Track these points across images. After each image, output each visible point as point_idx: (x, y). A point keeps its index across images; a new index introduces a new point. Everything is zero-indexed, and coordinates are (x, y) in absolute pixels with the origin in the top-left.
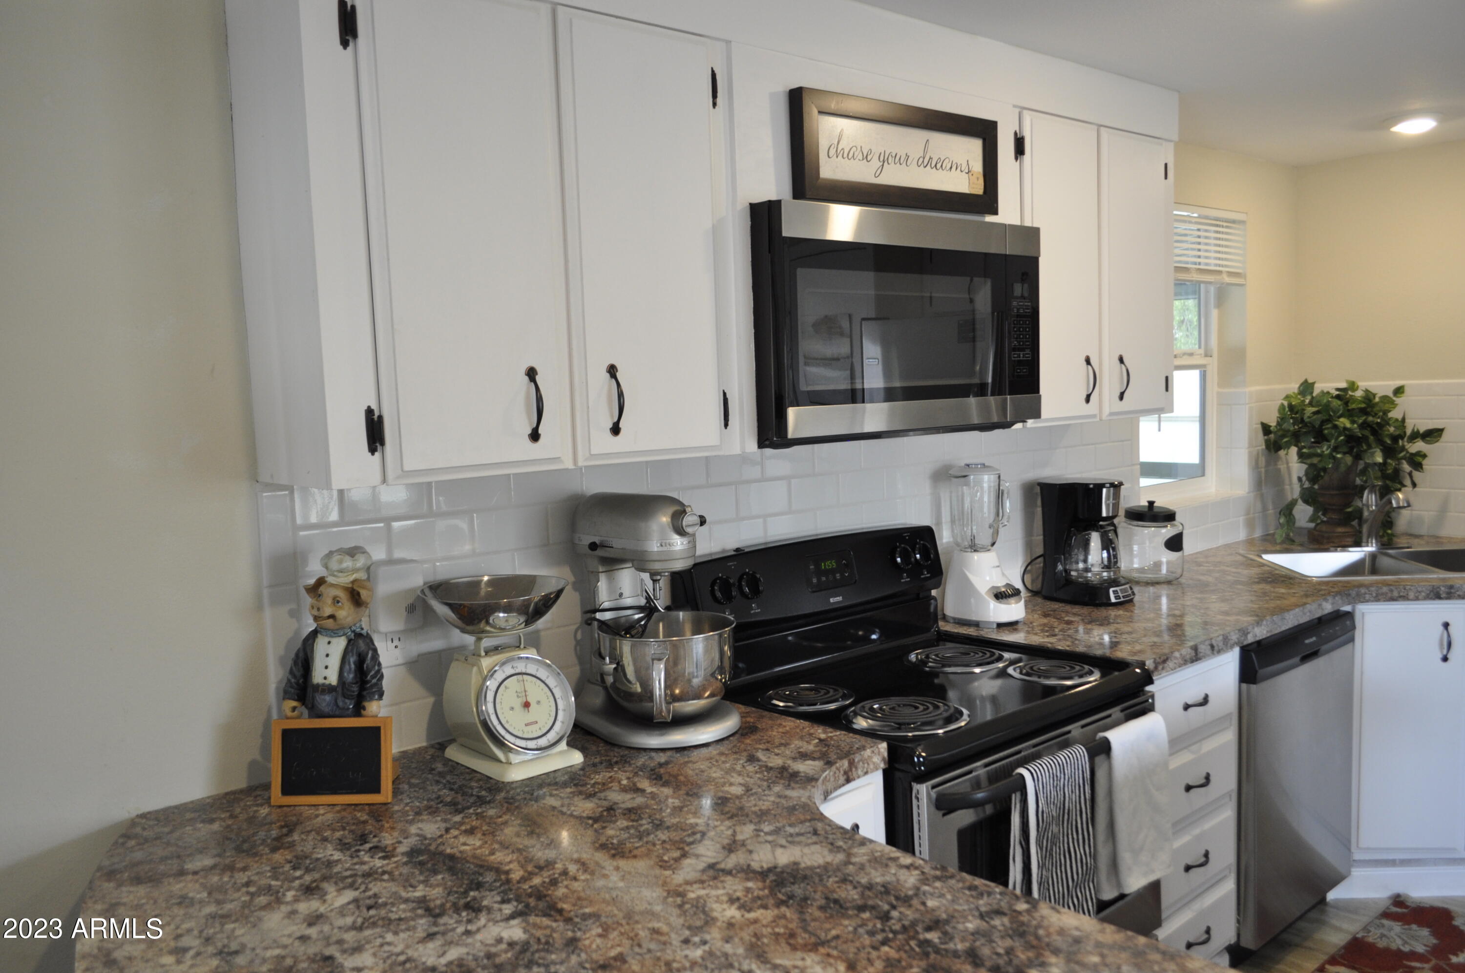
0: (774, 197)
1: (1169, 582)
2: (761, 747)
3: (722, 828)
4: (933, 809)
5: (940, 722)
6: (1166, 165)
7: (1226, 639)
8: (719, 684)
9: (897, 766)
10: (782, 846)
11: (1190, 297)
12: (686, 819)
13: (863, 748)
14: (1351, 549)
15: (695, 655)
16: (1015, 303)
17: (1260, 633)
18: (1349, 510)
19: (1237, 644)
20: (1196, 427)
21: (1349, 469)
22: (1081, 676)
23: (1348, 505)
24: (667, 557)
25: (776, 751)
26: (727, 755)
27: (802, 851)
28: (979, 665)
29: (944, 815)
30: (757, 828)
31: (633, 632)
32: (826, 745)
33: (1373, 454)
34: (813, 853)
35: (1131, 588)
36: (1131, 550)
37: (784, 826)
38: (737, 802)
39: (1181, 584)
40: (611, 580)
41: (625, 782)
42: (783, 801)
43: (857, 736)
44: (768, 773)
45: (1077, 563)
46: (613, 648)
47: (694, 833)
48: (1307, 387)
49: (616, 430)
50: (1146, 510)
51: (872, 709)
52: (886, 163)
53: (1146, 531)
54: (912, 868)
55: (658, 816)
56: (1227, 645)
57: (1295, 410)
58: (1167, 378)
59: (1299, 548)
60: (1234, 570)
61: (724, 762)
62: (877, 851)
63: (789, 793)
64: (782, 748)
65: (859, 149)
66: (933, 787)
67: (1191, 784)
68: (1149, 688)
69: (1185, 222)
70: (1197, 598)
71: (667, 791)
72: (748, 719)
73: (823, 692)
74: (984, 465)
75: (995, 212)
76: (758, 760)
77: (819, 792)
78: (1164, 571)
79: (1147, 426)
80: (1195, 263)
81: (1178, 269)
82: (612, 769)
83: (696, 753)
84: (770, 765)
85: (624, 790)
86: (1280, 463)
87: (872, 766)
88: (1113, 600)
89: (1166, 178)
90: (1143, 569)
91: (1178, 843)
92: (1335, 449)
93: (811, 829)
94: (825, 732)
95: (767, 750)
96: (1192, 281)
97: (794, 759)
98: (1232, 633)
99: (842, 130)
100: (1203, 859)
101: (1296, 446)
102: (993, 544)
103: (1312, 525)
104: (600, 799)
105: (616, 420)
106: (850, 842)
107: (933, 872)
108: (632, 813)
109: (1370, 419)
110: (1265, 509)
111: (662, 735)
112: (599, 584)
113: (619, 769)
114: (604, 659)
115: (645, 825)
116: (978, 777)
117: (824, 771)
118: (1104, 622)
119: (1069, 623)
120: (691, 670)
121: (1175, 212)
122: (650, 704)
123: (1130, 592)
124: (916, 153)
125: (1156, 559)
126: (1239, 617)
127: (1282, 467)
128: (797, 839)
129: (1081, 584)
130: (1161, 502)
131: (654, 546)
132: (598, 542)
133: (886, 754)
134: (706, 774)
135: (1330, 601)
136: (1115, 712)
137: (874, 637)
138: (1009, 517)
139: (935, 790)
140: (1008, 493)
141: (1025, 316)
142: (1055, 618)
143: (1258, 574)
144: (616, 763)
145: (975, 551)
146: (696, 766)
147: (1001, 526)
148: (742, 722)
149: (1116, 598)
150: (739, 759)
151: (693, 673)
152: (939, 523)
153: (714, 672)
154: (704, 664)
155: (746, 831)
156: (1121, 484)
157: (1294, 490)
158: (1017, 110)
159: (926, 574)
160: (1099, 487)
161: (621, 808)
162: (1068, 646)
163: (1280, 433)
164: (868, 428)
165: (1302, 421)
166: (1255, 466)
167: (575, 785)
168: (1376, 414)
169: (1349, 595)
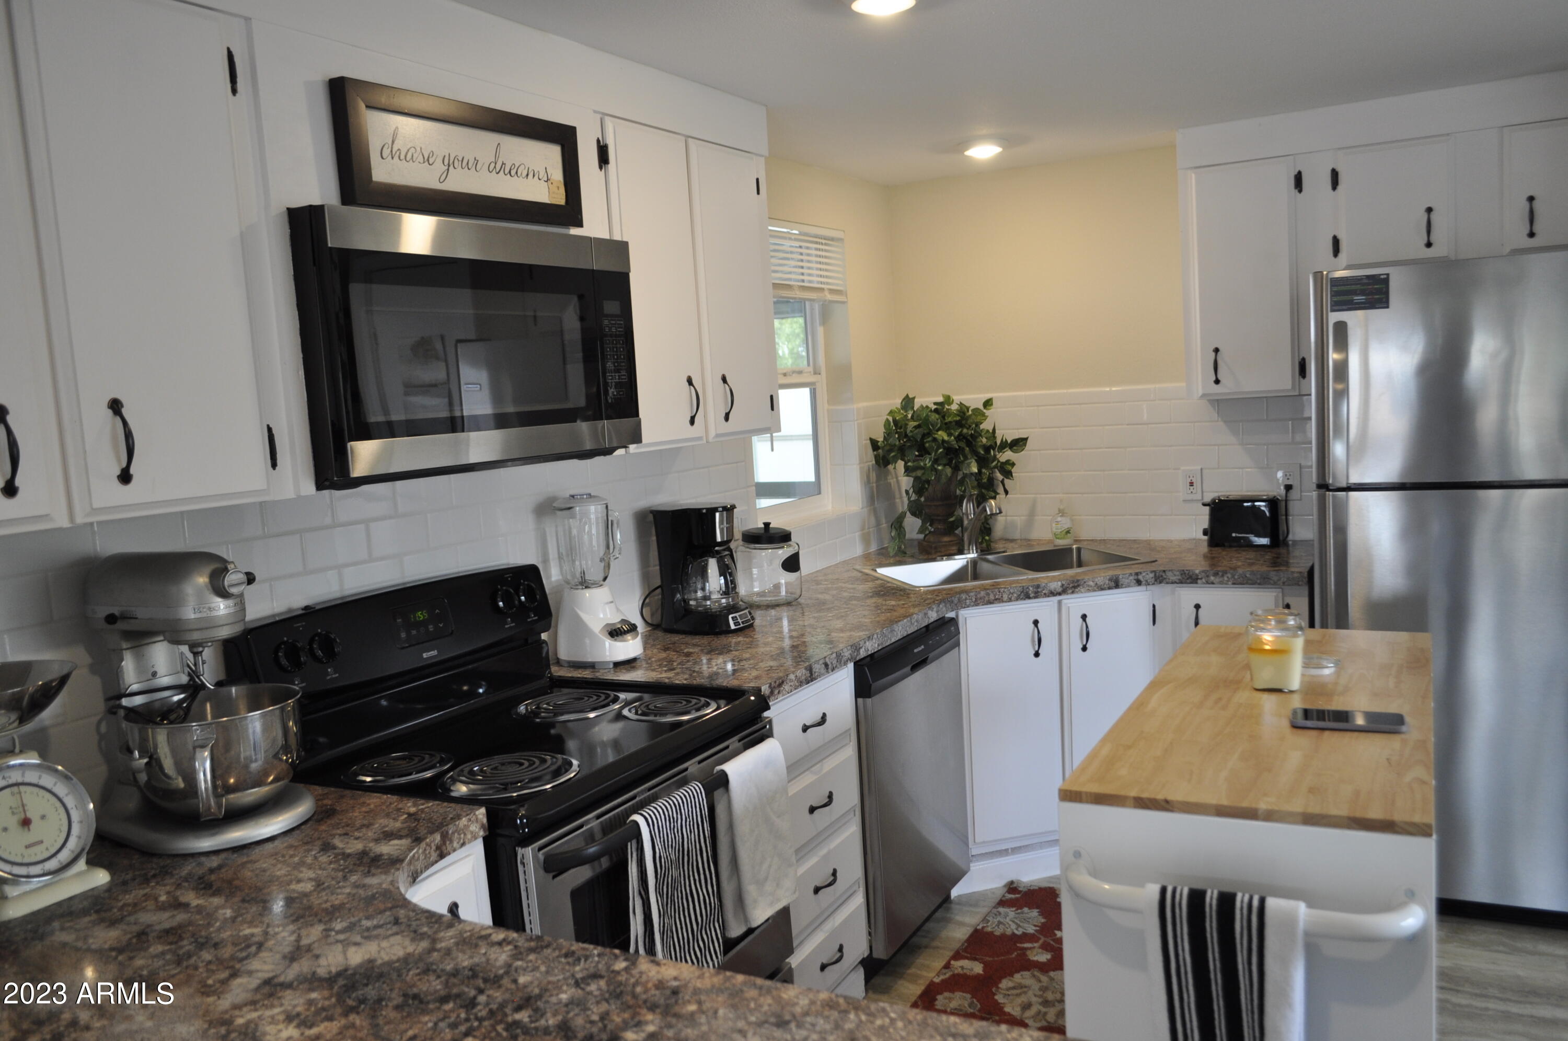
0: (317, 202)
1: (788, 604)
2: (339, 832)
3: (285, 934)
4: (542, 872)
5: (548, 777)
6: (757, 180)
7: (839, 656)
8: (284, 766)
9: (499, 831)
10: (357, 944)
11: (797, 315)
12: (240, 931)
13: (459, 817)
14: (957, 557)
15: (251, 737)
16: (606, 322)
17: (871, 647)
18: (952, 519)
19: (850, 660)
20: (809, 445)
21: (950, 480)
22: (698, 710)
23: (952, 515)
24: (209, 624)
25: (357, 834)
26: (296, 847)
27: (379, 945)
28: (594, 709)
29: (554, 877)
30: (328, 926)
31: (172, 717)
32: (415, 820)
33: (969, 465)
34: (392, 946)
35: (750, 613)
36: (751, 573)
37: (360, 920)
38: (305, 901)
39: (800, 604)
40: (140, 658)
41: (163, 898)
42: (361, 892)
43: (453, 805)
44: (345, 861)
45: (696, 592)
46: (144, 741)
47: (248, 946)
48: (908, 402)
49: (125, 477)
50: (763, 531)
51: (472, 773)
52: (451, 167)
53: (764, 553)
54: (504, 944)
55: (203, 933)
56: (840, 661)
57: (899, 425)
58: (772, 397)
59: (910, 560)
60: (851, 586)
61: (291, 856)
62: (466, 932)
63: (370, 881)
64: (364, 830)
65: (418, 149)
66: (540, 849)
67: (814, 805)
68: (766, 714)
69: (785, 238)
70: (815, 618)
71: (216, 901)
72: (325, 802)
73: (416, 759)
74: (590, 494)
75: (580, 225)
76: (334, 848)
77: (406, 874)
78: (783, 593)
79: (760, 446)
80: (798, 281)
81: (775, 286)
82: (148, 885)
83: (258, 850)
84: (349, 851)
85: (162, 908)
86: (889, 477)
87: (469, 836)
88: (733, 627)
89: (758, 193)
90: (764, 592)
91: (801, 870)
92: (936, 461)
93: (392, 919)
94: (415, 805)
95: (346, 834)
96: (795, 298)
97: (377, 841)
98: (845, 650)
99: (397, 128)
100: (832, 878)
101: (902, 460)
102: (605, 579)
103: (921, 536)
104: (128, 924)
105: (124, 465)
106: (436, 926)
107: (527, 945)
108: (172, 934)
109: (965, 431)
110: (878, 524)
111: (214, 835)
112: (123, 663)
113: (157, 883)
114: (131, 752)
115: (187, 945)
116: (591, 830)
117: (410, 850)
118: (724, 650)
119: (688, 655)
120: (248, 753)
121: (770, 228)
122: (196, 800)
123: (749, 617)
124: (486, 157)
125: (776, 582)
126: (853, 633)
127: (893, 481)
128: (375, 932)
129: (700, 612)
130: (776, 523)
131: (189, 613)
132: (117, 613)
133: (485, 821)
134: (268, 873)
135: (935, 609)
136: (733, 743)
137: (481, 691)
138: (620, 549)
139: (541, 852)
140: (618, 524)
141: (616, 336)
142: (674, 651)
143: (871, 588)
144: (154, 876)
145: (586, 587)
146: (257, 865)
147: (612, 559)
148: (317, 807)
149: (735, 624)
150: (311, 850)
151: (251, 757)
152: (546, 561)
153: (277, 753)
154: (263, 745)
155: (314, 933)
156: (733, 507)
157: (902, 504)
158: (598, 116)
159: (533, 617)
160: (712, 511)
161: (156, 931)
162: (686, 680)
163: (887, 448)
164: (473, 459)
165: (906, 436)
166: (867, 482)
167: (97, 912)
168: (970, 426)
169: (952, 602)
